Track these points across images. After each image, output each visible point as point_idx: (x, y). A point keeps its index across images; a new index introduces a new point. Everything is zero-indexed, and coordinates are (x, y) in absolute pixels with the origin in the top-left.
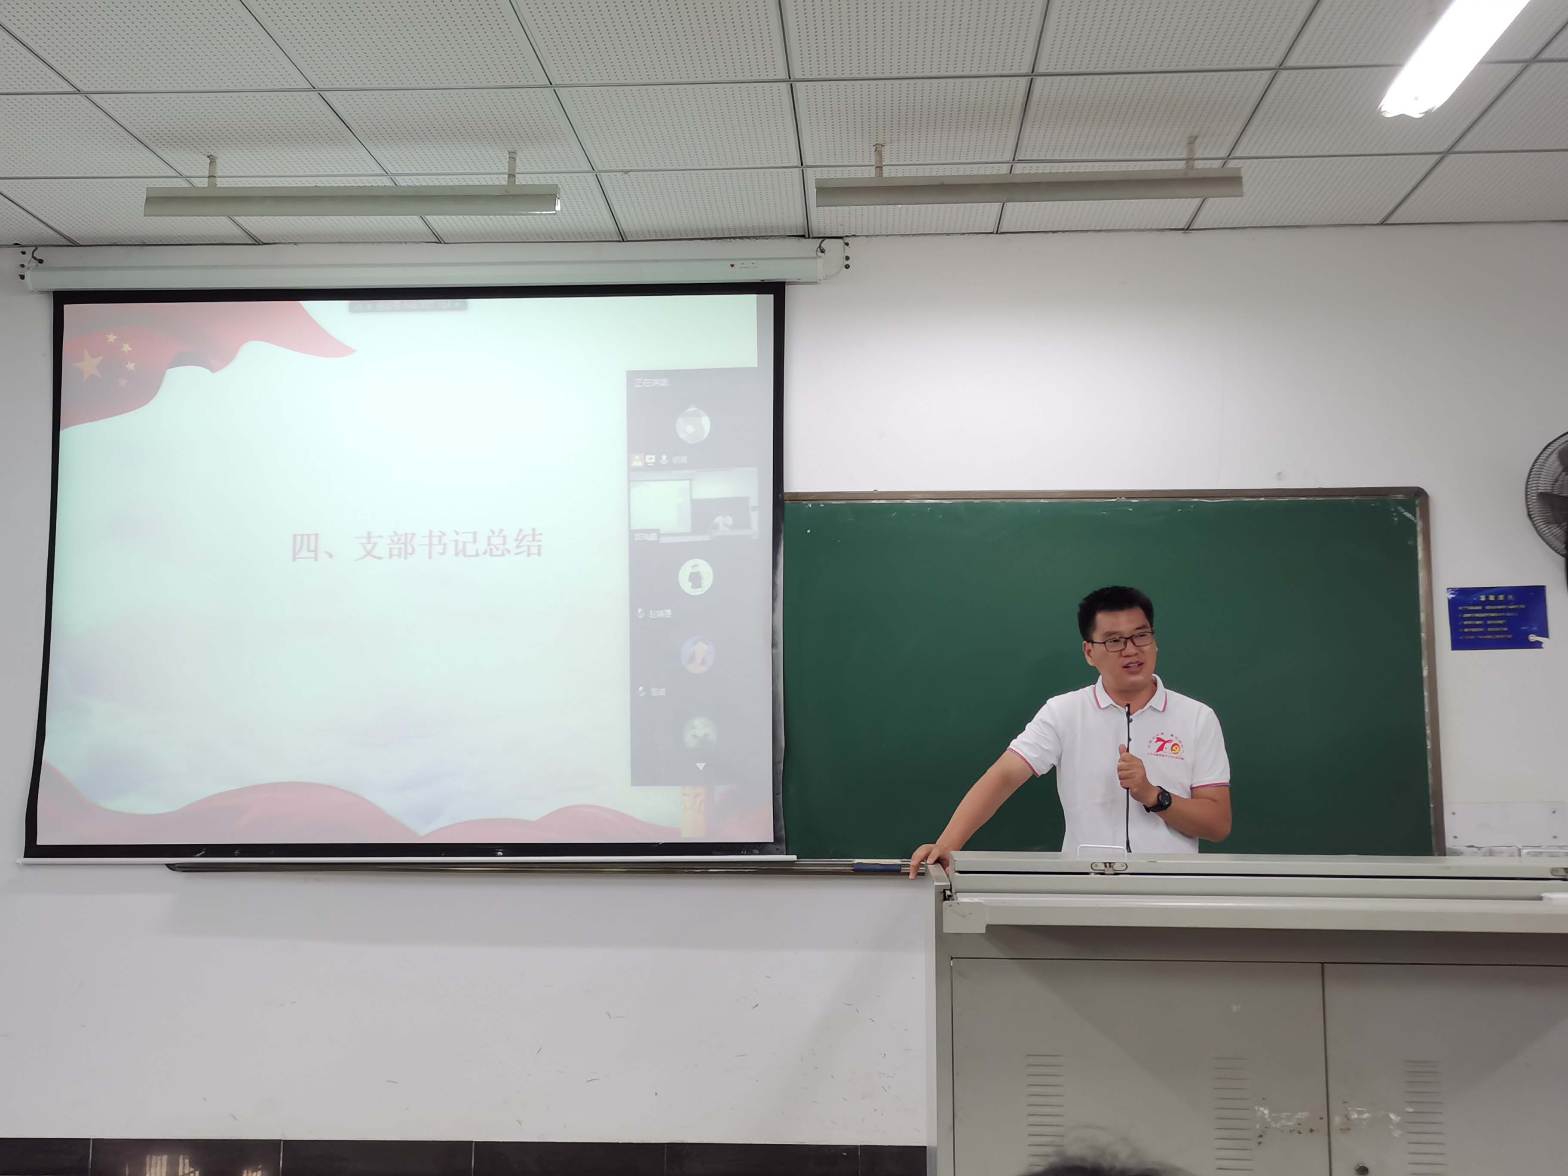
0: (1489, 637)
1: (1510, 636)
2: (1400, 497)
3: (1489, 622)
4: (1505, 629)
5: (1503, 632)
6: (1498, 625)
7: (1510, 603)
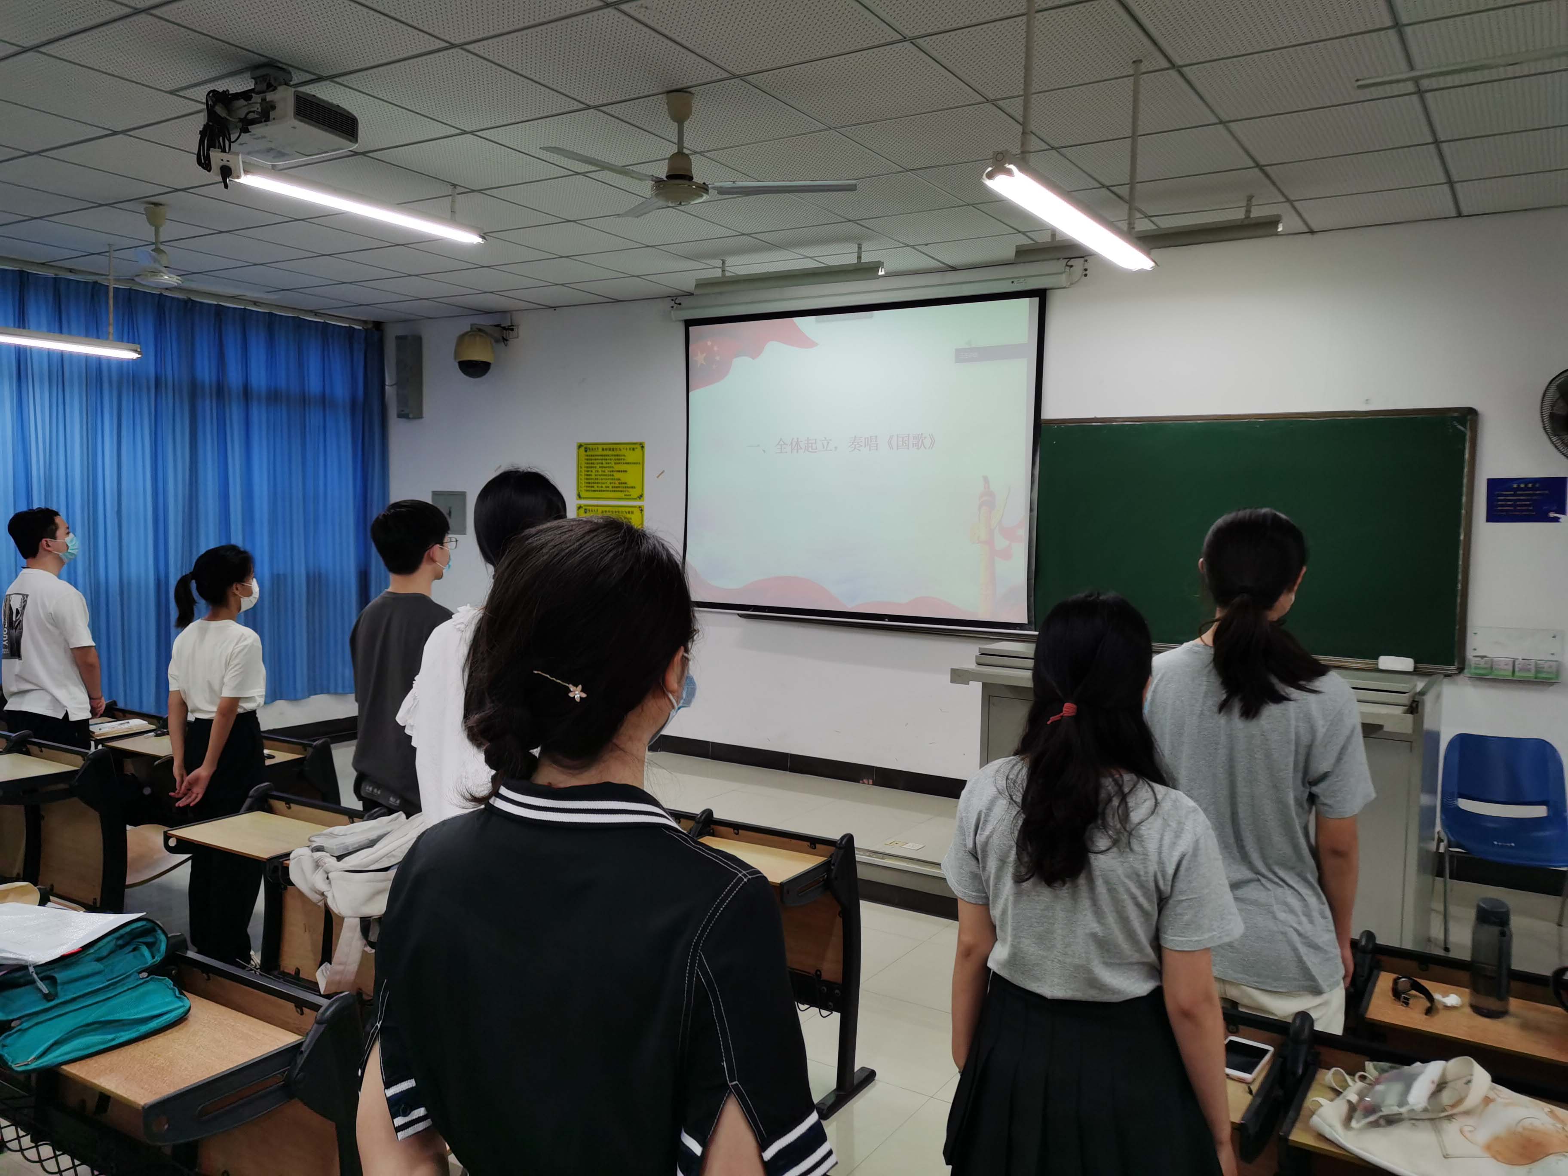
0: (1519, 513)
1: (1536, 513)
2: (1456, 415)
3: (1518, 503)
4: (1531, 508)
5: (1531, 511)
6: (1525, 505)
7: (1537, 489)
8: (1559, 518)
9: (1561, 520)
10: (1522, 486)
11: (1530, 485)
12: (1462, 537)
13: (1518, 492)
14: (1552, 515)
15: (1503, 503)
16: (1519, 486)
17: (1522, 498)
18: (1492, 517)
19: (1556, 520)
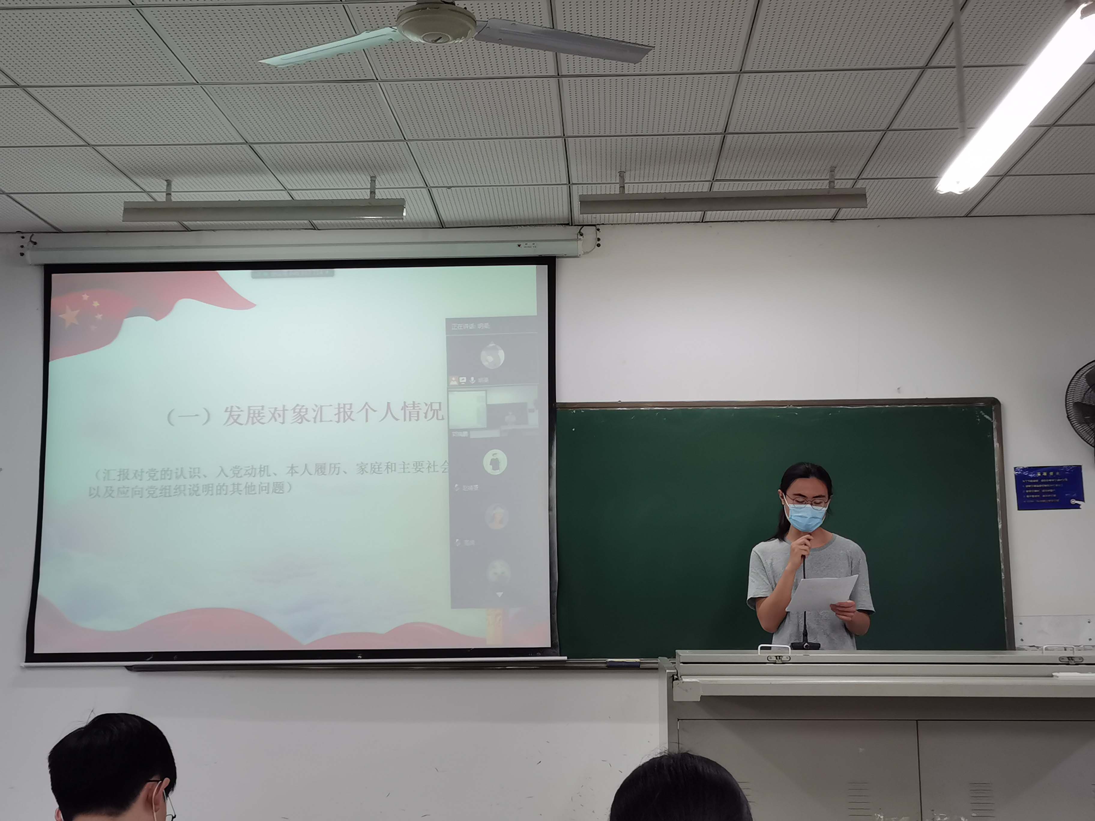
0: (1044, 501)
1: (1058, 500)
2: (981, 404)
3: (1043, 491)
4: (1055, 496)
5: (1053, 498)
6: (1050, 493)
7: (1057, 477)
8: (1080, 505)
9: (1081, 507)
10: (1045, 474)
11: (1051, 473)
12: (1000, 526)
13: (1042, 481)
14: (1073, 502)
15: (1030, 491)
16: (1042, 474)
17: (1046, 486)
18: (1022, 506)
19: (1077, 507)
